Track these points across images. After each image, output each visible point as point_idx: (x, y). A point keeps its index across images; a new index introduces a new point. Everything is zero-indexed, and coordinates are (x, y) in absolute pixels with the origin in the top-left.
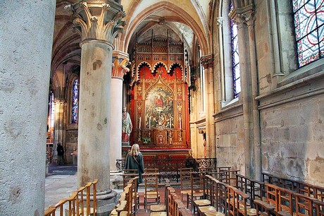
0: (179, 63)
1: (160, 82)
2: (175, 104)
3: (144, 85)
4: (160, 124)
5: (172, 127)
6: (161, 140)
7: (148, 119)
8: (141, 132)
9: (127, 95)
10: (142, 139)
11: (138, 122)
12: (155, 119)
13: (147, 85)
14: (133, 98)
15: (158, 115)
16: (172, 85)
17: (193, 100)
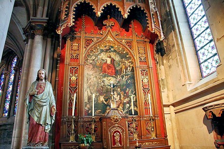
0: (141, 5)
1: (109, 38)
2: (139, 72)
3: (83, 42)
4: (113, 106)
5: (136, 113)
6: (117, 138)
7: (90, 98)
8: (76, 122)
9: (53, 58)
10: (77, 138)
11: (71, 104)
12: (102, 99)
13: (88, 42)
14: (63, 60)
15: (108, 91)
16: (129, 43)
17: (162, 69)
